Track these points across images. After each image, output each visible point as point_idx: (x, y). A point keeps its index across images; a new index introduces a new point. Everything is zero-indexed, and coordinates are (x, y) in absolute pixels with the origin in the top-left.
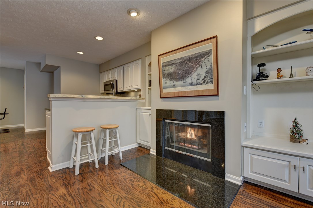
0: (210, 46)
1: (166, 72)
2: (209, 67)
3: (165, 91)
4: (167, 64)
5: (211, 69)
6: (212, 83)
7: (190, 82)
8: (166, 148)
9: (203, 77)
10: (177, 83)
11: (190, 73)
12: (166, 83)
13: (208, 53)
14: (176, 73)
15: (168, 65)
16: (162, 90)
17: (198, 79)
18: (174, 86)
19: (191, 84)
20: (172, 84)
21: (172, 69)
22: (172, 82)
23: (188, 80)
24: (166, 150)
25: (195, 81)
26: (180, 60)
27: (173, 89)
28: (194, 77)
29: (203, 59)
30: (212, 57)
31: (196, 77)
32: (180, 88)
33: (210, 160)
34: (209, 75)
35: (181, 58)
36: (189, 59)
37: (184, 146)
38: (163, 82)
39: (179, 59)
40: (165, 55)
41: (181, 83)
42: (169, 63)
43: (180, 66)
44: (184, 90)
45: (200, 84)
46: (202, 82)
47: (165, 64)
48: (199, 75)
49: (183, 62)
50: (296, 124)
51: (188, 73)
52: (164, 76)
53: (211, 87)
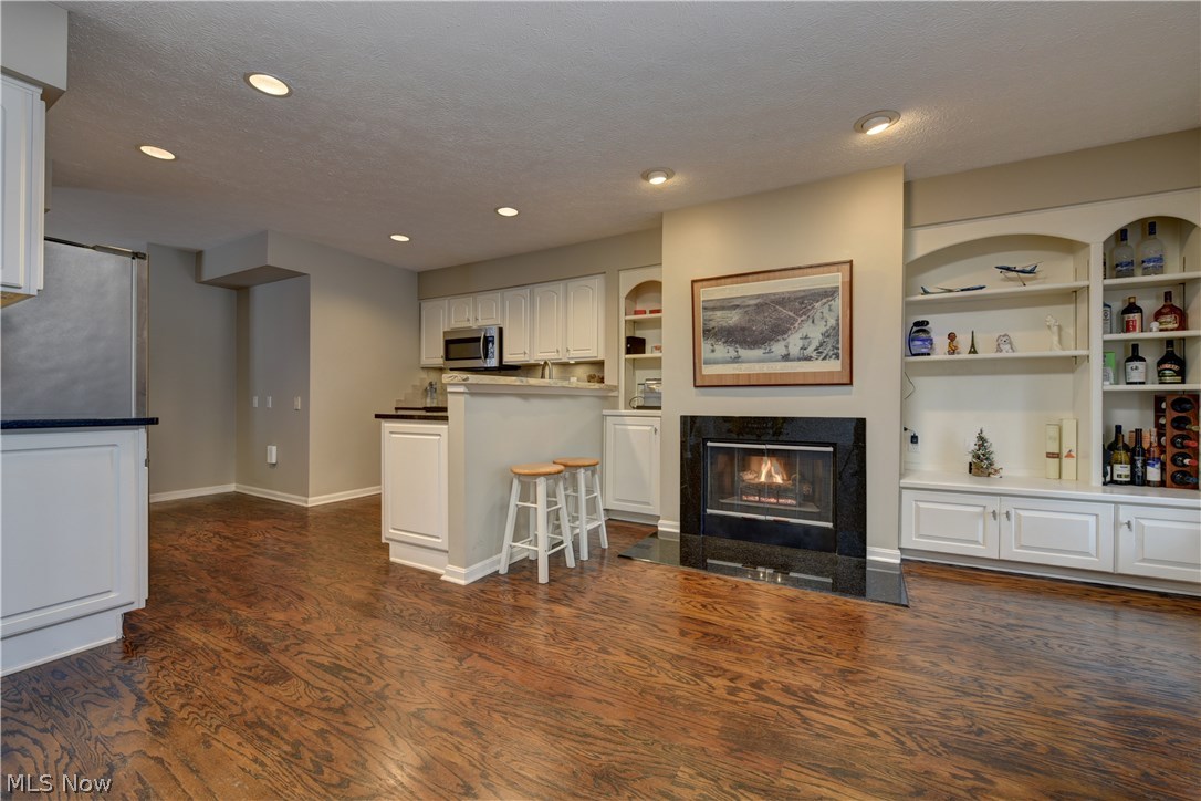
0: (836, 279)
1: (713, 324)
2: (832, 322)
3: (707, 370)
4: (718, 304)
5: (836, 328)
6: (838, 357)
7: (784, 352)
8: (709, 511)
9: (815, 344)
10: (744, 353)
11: (785, 332)
12: (713, 351)
13: (830, 294)
14: (743, 329)
15: (723, 308)
16: (701, 367)
17: (804, 348)
18: (736, 360)
19: (786, 358)
20: (733, 353)
21: (733, 318)
22: (731, 349)
23: (778, 348)
24: (711, 515)
25: (794, 350)
26: (758, 301)
27: (735, 365)
28: (794, 343)
29: (817, 305)
30: (839, 303)
31: (800, 343)
32: (753, 363)
33: (830, 525)
34: (831, 341)
35: (758, 296)
36: (783, 301)
37: (759, 502)
38: (705, 347)
39: (752, 297)
40: (713, 282)
41: (758, 353)
42: (726, 304)
43: (758, 313)
44: (766, 371)
45: (809, 358)
46: (814, 354)
47: (711, 305)
48: (806, 337)
49: (766, 304)
50: (982, 440)
51: (779, 331)
52: (707, 332)
53: (834, 366)
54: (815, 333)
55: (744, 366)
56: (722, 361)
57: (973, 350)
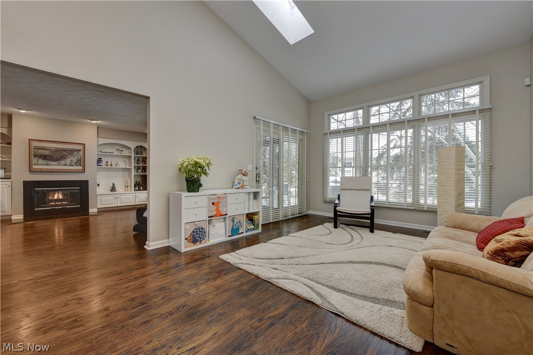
0: (80, 147)
1: (38, 153)
2: (79, 157)
3: (34, 167)
4: (40, 148)
5: (80, 159)
6: (81, 166)
7: (65, 163)
8: (36, 209)
9: (75, 162)
10: (50, 163)
11: (65, 158)
12: (38, 161)
13: (79, 151)
14: (50, 156)
16: (32, 166)
17: (71, 163)
18: (47, 164)
19: (65, 165)
21: (46, 152)
22: (45, 161)
23: (63, 162)
25: (68, 163)
27: (47, 166)
28: (68, 161)
29: (75, 153)
30: (81, 153)
31: (70, 162)
32: (54, 166)
33: (79, 206)
34: (79, 162)
35: (56, 148)
36: (64, 150)
37: (55, 204)
38: (35, 160)
39: (53, 148)
40: (38, 141)
41: (55, 163)
42: (43, 148)
43: (55, 152)
44: (58, 168)
45: (72, 166)
46: (74, 165)
47: (37, 148)
48: (72, 160)
49: (57, 150)
50: (113, 184)
51: (63, 158)
52: (35, 156)
53: (80, 168)
54: (75, 160)
55: (50, 166)
56: (40, 165)
57: (111, 165)
